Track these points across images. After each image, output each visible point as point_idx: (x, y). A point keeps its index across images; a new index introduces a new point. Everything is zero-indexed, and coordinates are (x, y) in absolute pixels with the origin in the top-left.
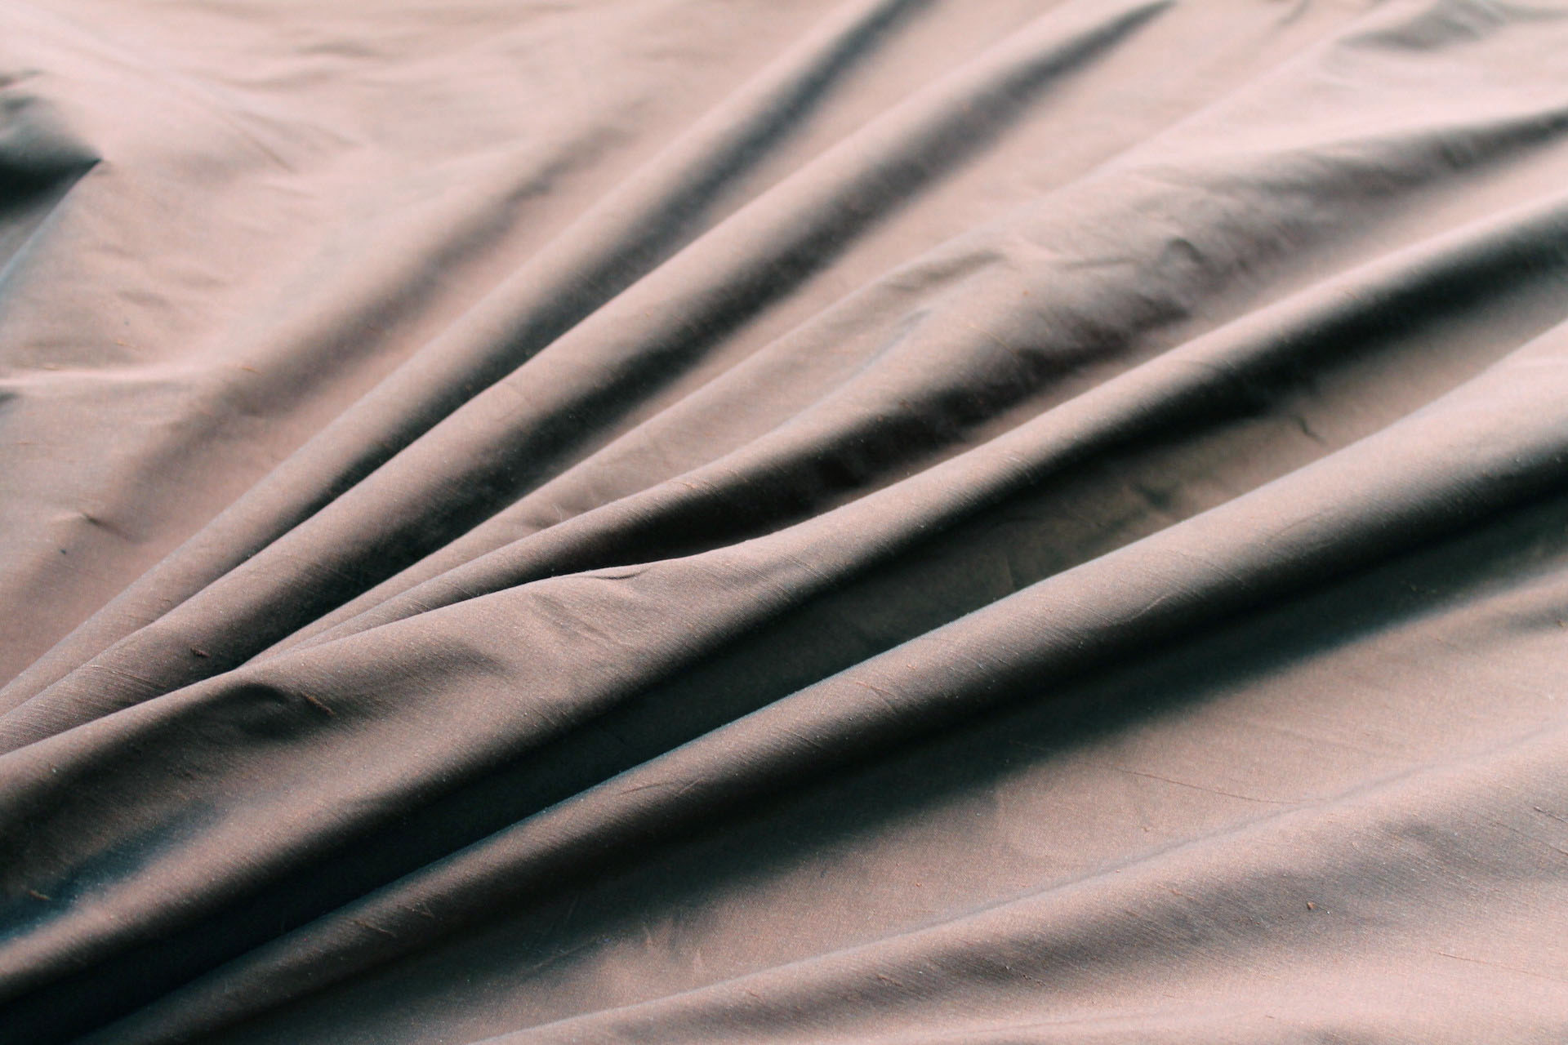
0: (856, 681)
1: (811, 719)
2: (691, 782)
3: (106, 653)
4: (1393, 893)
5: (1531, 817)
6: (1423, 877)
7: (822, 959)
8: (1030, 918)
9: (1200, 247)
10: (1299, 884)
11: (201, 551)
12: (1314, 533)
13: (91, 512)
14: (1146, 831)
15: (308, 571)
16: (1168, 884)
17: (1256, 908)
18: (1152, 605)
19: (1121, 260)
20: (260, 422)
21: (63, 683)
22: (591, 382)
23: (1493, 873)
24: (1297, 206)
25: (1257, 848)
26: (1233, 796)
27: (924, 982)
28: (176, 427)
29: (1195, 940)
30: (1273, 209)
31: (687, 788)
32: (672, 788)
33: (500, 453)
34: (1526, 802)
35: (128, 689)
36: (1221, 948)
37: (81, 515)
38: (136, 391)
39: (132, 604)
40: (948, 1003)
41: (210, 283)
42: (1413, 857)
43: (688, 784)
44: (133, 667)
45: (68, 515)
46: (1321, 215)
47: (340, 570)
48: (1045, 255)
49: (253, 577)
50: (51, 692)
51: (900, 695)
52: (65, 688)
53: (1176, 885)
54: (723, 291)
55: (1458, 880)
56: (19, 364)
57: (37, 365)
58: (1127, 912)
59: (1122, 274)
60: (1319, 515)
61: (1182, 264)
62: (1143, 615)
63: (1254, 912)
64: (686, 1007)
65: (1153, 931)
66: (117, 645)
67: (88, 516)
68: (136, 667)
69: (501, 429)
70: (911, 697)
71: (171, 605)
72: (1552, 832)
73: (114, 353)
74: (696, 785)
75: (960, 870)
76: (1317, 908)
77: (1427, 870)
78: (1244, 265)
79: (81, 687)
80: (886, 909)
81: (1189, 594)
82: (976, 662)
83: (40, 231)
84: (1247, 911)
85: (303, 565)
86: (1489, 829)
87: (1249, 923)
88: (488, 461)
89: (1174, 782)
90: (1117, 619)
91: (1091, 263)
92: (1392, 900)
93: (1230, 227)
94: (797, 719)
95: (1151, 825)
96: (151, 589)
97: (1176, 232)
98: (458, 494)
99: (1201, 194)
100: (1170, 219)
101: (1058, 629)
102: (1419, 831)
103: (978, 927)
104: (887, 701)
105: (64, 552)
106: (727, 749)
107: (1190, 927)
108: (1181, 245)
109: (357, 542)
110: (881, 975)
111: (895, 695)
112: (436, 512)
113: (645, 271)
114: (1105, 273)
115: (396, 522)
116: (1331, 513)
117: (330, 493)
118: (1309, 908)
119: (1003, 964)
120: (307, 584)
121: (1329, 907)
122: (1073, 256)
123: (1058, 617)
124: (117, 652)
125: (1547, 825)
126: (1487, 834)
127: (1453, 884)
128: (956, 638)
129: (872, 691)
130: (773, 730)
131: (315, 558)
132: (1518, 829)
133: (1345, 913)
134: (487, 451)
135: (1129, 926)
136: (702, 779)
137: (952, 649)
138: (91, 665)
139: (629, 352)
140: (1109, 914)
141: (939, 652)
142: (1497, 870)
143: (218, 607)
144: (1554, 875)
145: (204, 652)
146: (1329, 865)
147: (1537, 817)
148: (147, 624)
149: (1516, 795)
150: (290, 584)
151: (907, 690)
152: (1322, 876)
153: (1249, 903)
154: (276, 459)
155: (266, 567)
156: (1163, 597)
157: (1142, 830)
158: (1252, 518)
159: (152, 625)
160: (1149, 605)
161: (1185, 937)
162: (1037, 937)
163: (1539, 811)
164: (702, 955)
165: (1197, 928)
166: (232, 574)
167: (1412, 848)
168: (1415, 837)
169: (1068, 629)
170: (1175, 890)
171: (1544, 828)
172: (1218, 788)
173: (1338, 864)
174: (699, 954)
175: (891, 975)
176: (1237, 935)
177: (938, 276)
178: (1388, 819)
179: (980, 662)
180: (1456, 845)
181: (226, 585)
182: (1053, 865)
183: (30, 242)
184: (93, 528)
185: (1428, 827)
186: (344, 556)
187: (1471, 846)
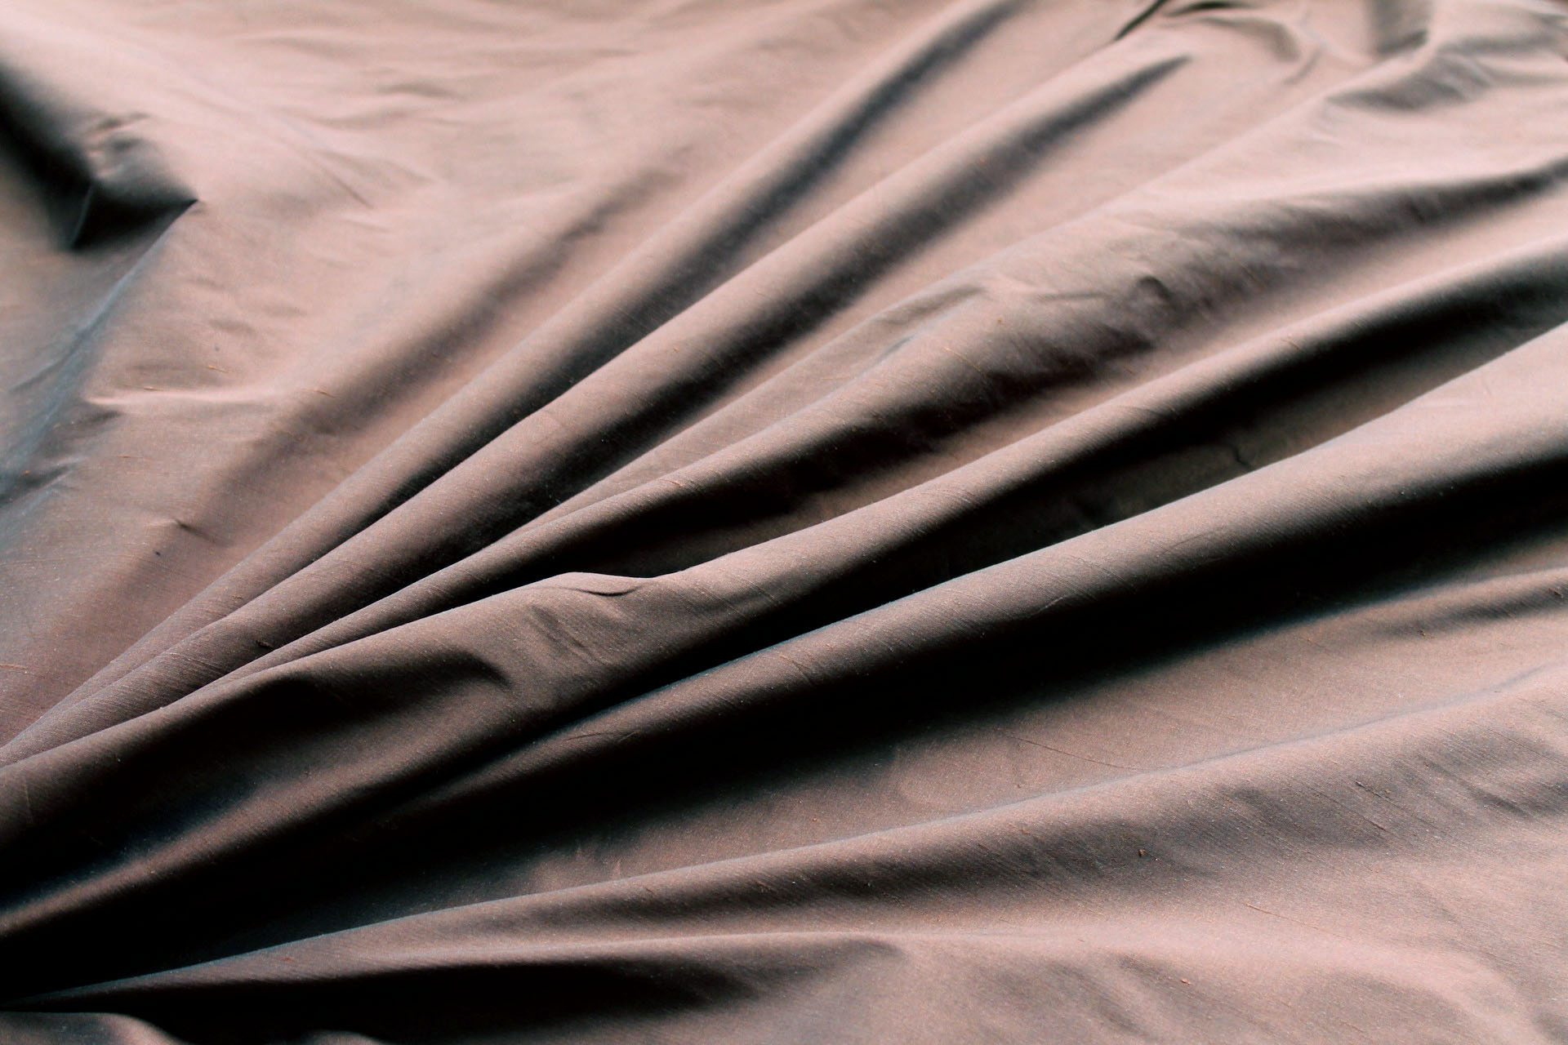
0: (780, 655)
1: (737, 685)
2: (628, 734)
3: (184, 643)
4: (1216, 847)
5: (1352, 791)
6: (1246, 836)
7: (713, 865)
8: (894, 844)
9: (1168, 285)
10: (1134, 833)
11: (271, 556)
12: (1206, 549)
13: (182, 519)
14: (1019, 787)
15: (361, 574)
16: (1018, 823)
17: (1093, 850)
18: (1050, 605)
19: (1091, 295)
20: (333, 440)
21: (146, 668)
22: (620, 410)
23: (1309, 837)
24: (1264, 251)
25: (1103, 798)
26: (1100, 763)
27: (796, 891)
28: (259, 445)
29: (1035, 874)
30: (1242, 254)
31: (624, 738)
32: (611, 737)
33: (538, 472)
34: (1349, 777)
35: (201, 674)
36: (1058, 882)
37: (173, 521)
38: (225, 411)
39: (210, 601)
40: (814, 910)
41: (292, 312)
42: (1240, 817)
43: (626, 735)
44: (205, 656)
45: (162, 522)
46: (1287, 261)
47: (391, 574)
48: (1022, 288)
49: (313, 579)
50: (135, 675)
51: (816, 669)
52: (147, 672)
53: (1026, 825)
54: (747, 327)
55: (1277, 841)
56: (124, 386)
57: (137, 385)
58: (979, 845)
59: (1091, 307)
60: (1212, 533)
61: (1150, 300)
62: (1041, 613)
63: (1091, 854)
64: (591, 896)
65: (999, 863)
66: (193, 635)
67: (179, 522)
68: (208, 656)
69: (538, 451)
70: (826, 673)
71: (242, 601)
72: (1368, 806)
73: (206, 377)
74: (632, 736)
75: (853, 810)
76: (1147, 854)
77: (1251, 829)
78: (1208, 303)
79: (160, 671)
80: (783, 837)
81: (1085, 597)
82: (887, 645)
83: (142, 262)
84: (1085, 852)
85: (357, 570)
86: (1312, 799)
87: (1085, 862)
88: (527, 480)
89: (1051, 749)
90: (1017, 615)
91: (1063, 297)
92: (1215, 854)
93: (1198, 268)
94: (726, 685)
95: (1023, 782)
96: (227, 588)
97: (1146, 270)
98: (500, 508)
99: (1174, 237)
100: (1143, 258)
101: (963, 621)
102: (1249, 795)
103: (849, 847)
104: (806, 675)
105: (158, 553)
106: (662, 707)
107: (1033, 862)
108: (1150, 283)
109: (407, 550)
110: (760, 882)
111: (813, 670)
112: (479, 524)
113: (682, 308)
114: (1075, 305)
115: (443, 533)
116: (1223, 532)
117: (388, 506)
118: (1140, 855)
119: (865, 881)
120: (361, 586)
121: (1158, 855)
122: (1046, 289)
123: (965, 610)
124: (192, 642)
125: (1365, 799)
126: (1309, 803)
127: (1272, 844)
128: (873, 623)
129: (793, 665)
130: (704, 693)
131: (369, 564)
132: (1337, 800)
133: (1171, 862)
134: (525, 471)
135: (980, 857)
136: (638, 731)
137: (868, 633)
138: (169, 653)
139: (656, 383)
140: (963, 846)
141: (856, 634)
142: (1313, 834)
143: (282, 605)
144: (1363, 842)
145: (268, 644)
146: (1163, 818)
147: (1357, 791)
148: (221, 618)
149: (1342, 769)
150: (345, 585)
151: (824, 666)
152: (1156, 828)
153: (1088, 846)
154: (346, 472)
155: (325, 570)
156: (1061, 598)
157: (1016, 786)
158: (1151, 532)
159: (224, 619)
160: (1047, 604)
161: (1028, 870)
162: (898, 860)
163: (1360, 785)
164: (621, 866)
165: (1039, 864)
166: (296, 576)
167: (1241, 809)
168: (1244, 799)
169: (973, 622)
170: (1024, 829)
171: (1362, 801)
172: (1088, 756)
173: (1172, 818)
174: (619, 864)
175: (768, 883)
176: (1074, 873)
177: (924, 311)
178: (1223, 782)
179: (891, 646)
180: (1280, 810)
181: (289, 586)
182: (933, 810)
183: (132, 273)
184: (184, 533)
185: (1257, 792)
186: (394, 562)
187: (1293, 812)
